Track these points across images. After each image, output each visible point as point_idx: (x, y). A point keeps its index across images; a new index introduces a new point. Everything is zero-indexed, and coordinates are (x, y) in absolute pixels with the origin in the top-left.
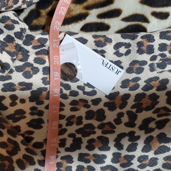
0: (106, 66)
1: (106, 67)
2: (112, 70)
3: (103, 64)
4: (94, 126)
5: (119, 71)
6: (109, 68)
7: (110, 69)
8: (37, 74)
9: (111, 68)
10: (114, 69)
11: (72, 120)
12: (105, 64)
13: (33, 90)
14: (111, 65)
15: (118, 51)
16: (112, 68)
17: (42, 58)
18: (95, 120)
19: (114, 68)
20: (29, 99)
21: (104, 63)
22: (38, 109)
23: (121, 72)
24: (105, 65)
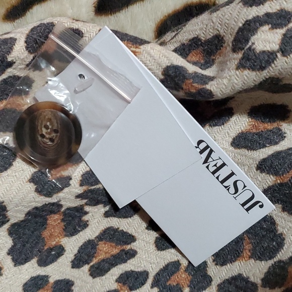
0: (214, 173)
1: (216, 175)
2: (232, 190)
3: (205, 162)
4: (252, 279)
5: (257, 202)
6: (222, 182)
7: (226, 184)
8: (12, 168)
9: (230, 182)
10: (240, 190)
11: (172, 282)
12: (214, 163)
13: (12, 221)
14: (232, 174)
15: (250, 48)
16: (235, 183)
17: (14, 106)
18: (250, 257)
19: (240, 185)
20: (10, 257)
21: (210, 160)
22: (51, 280)
23: (261, 206)
24: (212, 169)
